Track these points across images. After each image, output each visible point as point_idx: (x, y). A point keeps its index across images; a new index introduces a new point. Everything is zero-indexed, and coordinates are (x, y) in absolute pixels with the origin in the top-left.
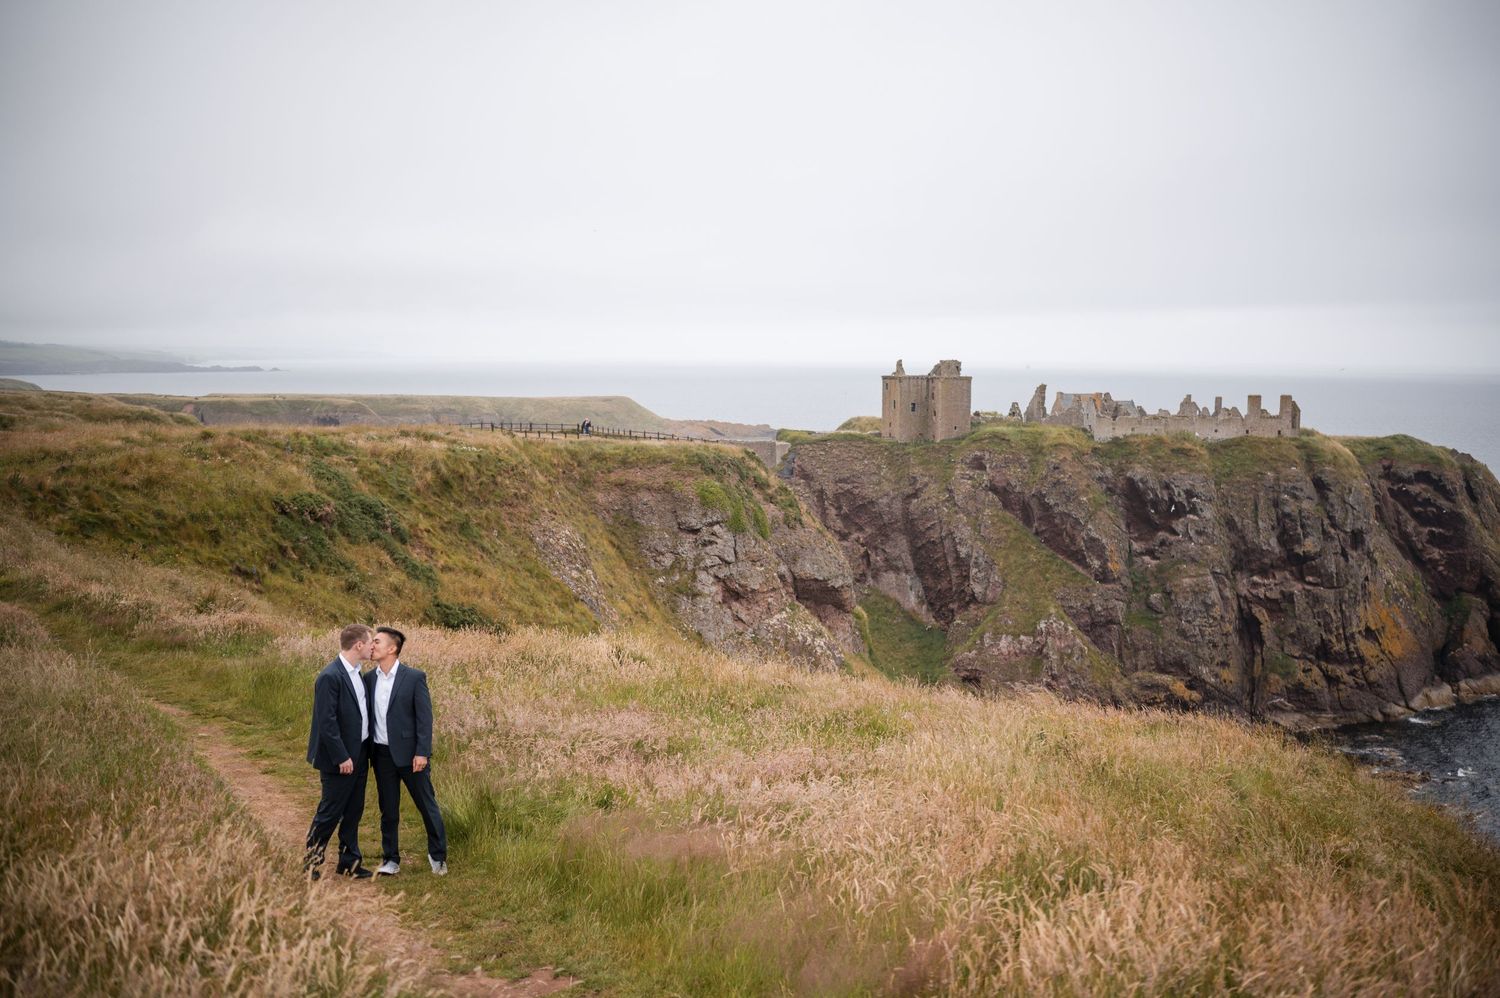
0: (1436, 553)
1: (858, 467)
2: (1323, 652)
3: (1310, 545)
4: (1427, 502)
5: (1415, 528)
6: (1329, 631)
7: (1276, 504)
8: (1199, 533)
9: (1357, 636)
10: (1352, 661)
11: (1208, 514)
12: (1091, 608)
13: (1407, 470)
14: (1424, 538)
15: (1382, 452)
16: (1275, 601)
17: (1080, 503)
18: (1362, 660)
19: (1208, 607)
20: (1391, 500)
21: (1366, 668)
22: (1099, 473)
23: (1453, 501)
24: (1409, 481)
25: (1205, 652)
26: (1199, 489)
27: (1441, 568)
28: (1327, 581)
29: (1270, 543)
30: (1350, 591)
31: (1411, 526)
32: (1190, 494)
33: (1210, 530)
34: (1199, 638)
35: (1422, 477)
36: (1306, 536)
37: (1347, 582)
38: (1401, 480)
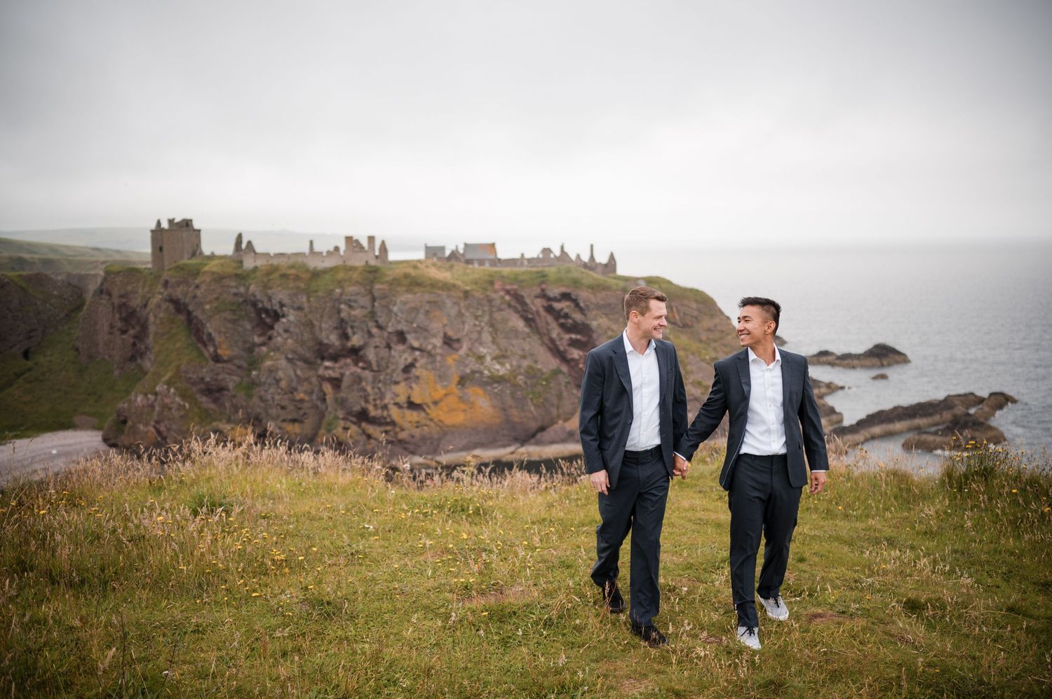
0: (575, 354)
1: (129, 288)
2: (363, 416)
3: (356, 340)
4: (566, 316)
5: (559, 334)
6: (367, 401)
7: (339, 311)
8: (286, 331)
9: (391, 406)
10: (387, 424)
11: (292, 318)
12: (202, 379)
13: (554, 291)
14: (565, 342)
15: (543, 279)
16: (336, 379)
17: (204, 310)
18: (393, 423)
19: (278, 381)
20: (543, 312)
21: (398, 429)
22: (234, 290)
23: (585, 315)
24: (555, 299)
25: (274, 412)
26: (286, 301)
27: (581, 366)
28: (368, 367)
29: (333, 339)
30: (387, 374)
31: (555, 332)
32: (282, 305)
33: (292, 329)
34: (271, 402)
35: (565, 296)
36: (354, 333)
37: (387, 367)
38: (549, 299)
